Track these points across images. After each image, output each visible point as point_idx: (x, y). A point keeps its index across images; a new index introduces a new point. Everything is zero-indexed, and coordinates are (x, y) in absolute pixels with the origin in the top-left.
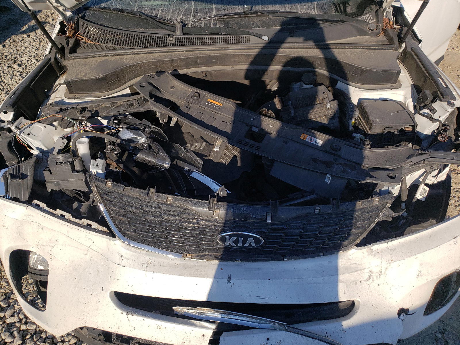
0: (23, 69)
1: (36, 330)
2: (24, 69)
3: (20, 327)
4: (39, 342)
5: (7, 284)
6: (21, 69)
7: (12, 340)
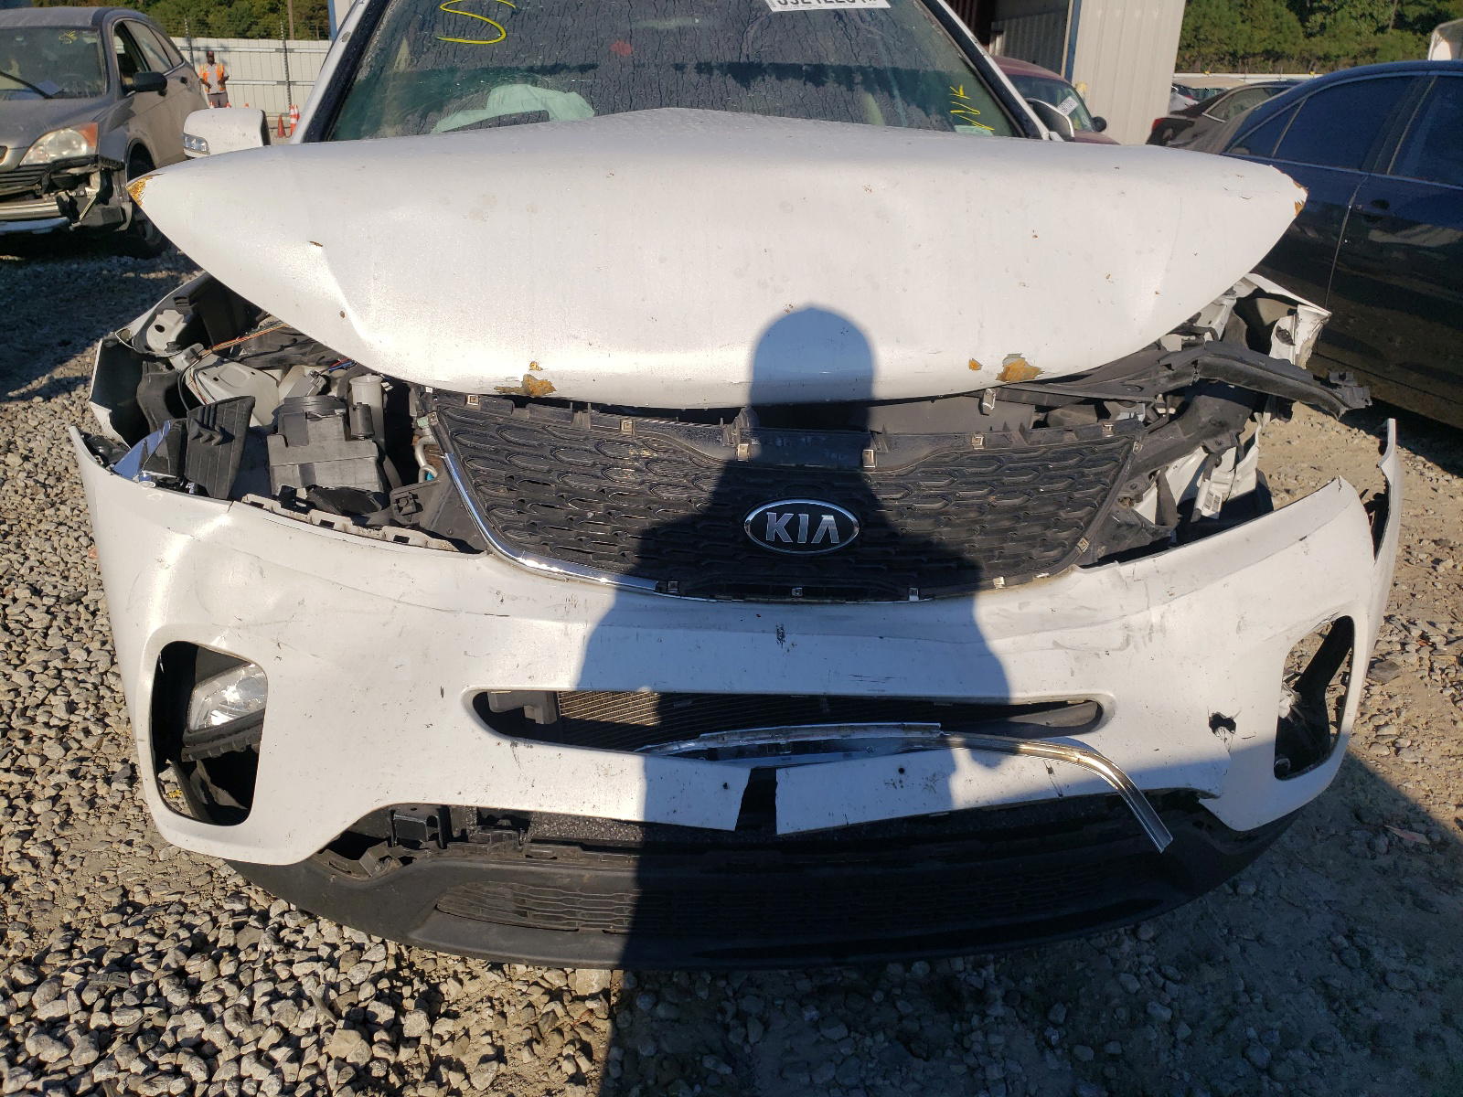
0: (36, 465)
1: (141, 1025)
2: (40, 465)
3: (88, 1021)
4: (155, 1053)
5: (27, 935)
6: (29, 466)
7: (65, 1052)
